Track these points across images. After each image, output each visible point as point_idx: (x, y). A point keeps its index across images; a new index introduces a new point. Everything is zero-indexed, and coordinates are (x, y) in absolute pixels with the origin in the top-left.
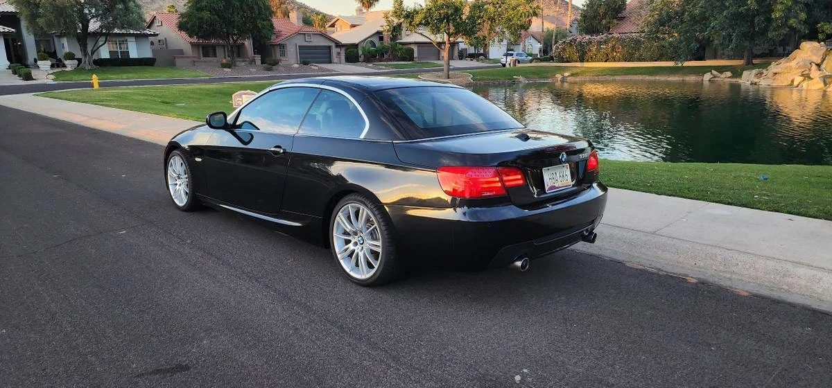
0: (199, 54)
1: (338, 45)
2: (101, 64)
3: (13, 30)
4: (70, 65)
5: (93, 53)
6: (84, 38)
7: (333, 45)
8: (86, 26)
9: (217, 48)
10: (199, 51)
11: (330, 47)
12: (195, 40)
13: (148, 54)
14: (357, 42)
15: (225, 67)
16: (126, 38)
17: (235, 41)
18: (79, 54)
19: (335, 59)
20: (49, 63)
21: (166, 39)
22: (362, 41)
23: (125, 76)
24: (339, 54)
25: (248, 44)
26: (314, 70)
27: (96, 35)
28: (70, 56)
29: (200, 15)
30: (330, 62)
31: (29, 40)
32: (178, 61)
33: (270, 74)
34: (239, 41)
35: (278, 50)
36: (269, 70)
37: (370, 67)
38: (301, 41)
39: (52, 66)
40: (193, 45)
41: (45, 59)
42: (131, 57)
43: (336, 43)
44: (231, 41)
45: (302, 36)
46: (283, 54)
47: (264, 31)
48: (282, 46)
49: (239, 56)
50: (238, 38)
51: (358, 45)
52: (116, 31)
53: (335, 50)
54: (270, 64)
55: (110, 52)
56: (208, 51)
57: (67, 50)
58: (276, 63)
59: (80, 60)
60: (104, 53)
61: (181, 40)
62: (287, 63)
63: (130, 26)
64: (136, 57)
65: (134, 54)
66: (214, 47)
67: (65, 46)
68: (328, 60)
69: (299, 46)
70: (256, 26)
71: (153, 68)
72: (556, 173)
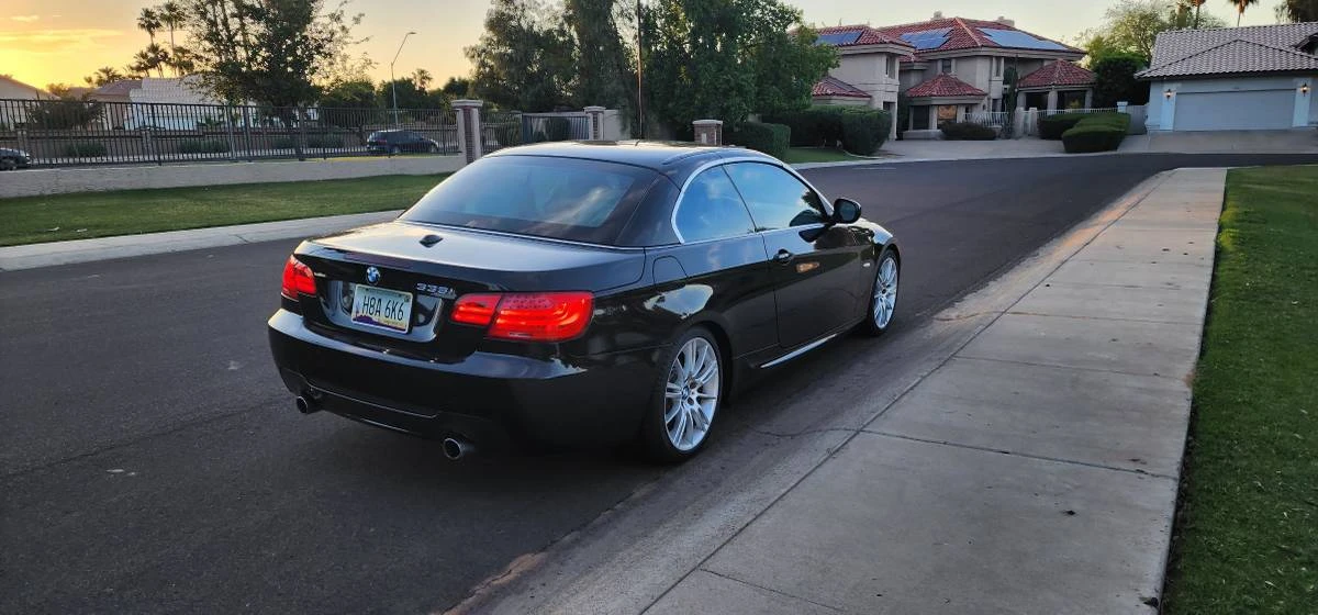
72: (380, 300)
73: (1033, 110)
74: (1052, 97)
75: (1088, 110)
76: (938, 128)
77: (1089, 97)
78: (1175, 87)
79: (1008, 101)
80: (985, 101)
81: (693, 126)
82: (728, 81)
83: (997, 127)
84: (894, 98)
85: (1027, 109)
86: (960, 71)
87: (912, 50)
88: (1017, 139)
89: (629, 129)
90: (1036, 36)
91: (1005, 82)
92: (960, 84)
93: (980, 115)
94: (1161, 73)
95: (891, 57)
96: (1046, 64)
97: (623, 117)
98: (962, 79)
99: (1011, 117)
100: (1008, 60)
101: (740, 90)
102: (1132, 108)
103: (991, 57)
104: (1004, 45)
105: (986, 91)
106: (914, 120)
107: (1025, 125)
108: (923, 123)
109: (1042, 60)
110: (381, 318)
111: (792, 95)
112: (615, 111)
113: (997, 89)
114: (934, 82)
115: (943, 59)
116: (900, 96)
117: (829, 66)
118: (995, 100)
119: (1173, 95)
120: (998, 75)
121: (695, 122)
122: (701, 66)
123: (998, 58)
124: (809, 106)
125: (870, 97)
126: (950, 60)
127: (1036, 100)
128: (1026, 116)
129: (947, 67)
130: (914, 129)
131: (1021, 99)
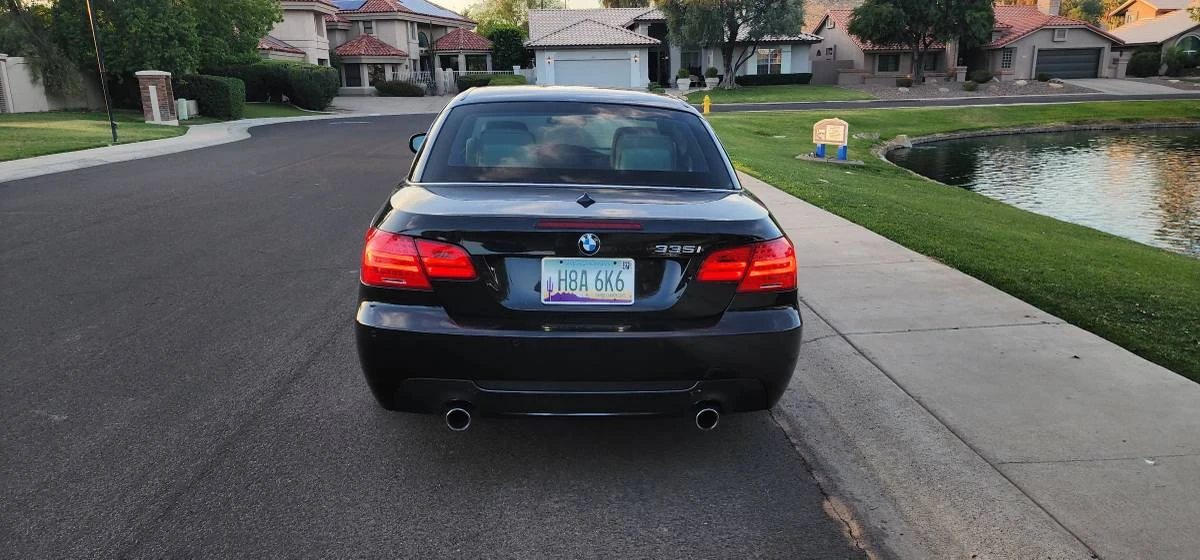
0: (873, 68)
1: (1117, 46)
2: (746, 82)
3: (659, 41)
4: (711, 82)
5: (736, 69)
6: (729, 49)
7: (1107, 46)
8: (734, 34)
9: (901, 57)
10: (874, 63)
11: (1099, 51)
12: (869, 45)
13: (804, 68)
14: (1159, 39)
15: (902, 86)
16: (781, 47)
17: (926, 46)
18: (721, 71)
19: (1105, 70)
20: (688, 81)
21: (835, 46)
22: (1171, 39)
23: (763, 98)
24: (1115, 61)
25: (951, 48)
26: (1053, 90)
27: (745, 44)
28: (713, 73)
29: (878, 10)
30: (1095, 76)
31: (675, 55)
32: (843, 78)
33: (972, 95)
34: (935, 46)
35: (999, 58)
36: (971, 89)
37: (1173, 85)
38: (1043, 42)
39: (692, 85)
40: (867, 53)
41: (685, 77)
42: (782, 72)
43: (1113, 43)
44: (921, 46)
45: (1048, 34)
46: (1008, 64)
47: (974, 28)
48: (1008, 51)
49: (934, 69)
50: (931, 42)
51: (1161, 44)
52: (767, 38)
53: (1108, 55)
54: (976, 81)
55: (759, 67)
56: (886, 62)
57: (711, 65)
58: (987, 79)
59: (721, 77)
60: (752, 69)
61: (851, 48)
62: (1011, 78)
63: (783, 31)
64: (788, 72)
65: (786, 69)
66: (896, 57)
67: (712, 60)
68: (1092, 72)
69: (1039, 51)
70: (962, 21)
71: (805, 87)
72: (584, 272)
73: (449, 71)
74: (461, 59)
75: (490, 71)
76: (371, 85)
77: (489, 59)
78: (553, 55)
79: (425, 62)
80: (407, 62)
81: (136, 80)
82: (166, 30)
83: (424, 85)
84: (326, 56)
85: (444, 70)
86: (381, 33)
87: (336, 10)
88: (442, 96)
89: (41, 80)
90: (436, 5)
91: (421, 45)
92: (383, 45)
93: (405, 74)
94: (542, 43)
95: (318, 15)
96: (449, 31)
97: (32, 66)
98: (382, 40)
99: (433, 75)
100: (420, 25)
101: (183, 41)
102: (523, 71)
103: (406, 21)
104: (414, 10)
105: (406, 52)
106: (347, 79)
107: (445, 84)
108: (355, 80)
109: (446, 27)
110: (592, 293)
111: (239, 47)
112: (20, 60)
113: (415, 51)
114: (360, 42)
115: (364, 22)
116: (331, 54)
117: (274, 19)
118: (415, 61)
119: (551, 61)
120: (414, 38)
121: (137, 73)
122: (128, 11)
123: (412, 23)
124: (258, 60)
125: (304, 53)
126: (370, 22)
127: (448, 62)
128: (445, 76)
129: (368, 28)
130: (348, 86)
131: (437, 61)
